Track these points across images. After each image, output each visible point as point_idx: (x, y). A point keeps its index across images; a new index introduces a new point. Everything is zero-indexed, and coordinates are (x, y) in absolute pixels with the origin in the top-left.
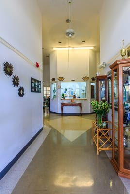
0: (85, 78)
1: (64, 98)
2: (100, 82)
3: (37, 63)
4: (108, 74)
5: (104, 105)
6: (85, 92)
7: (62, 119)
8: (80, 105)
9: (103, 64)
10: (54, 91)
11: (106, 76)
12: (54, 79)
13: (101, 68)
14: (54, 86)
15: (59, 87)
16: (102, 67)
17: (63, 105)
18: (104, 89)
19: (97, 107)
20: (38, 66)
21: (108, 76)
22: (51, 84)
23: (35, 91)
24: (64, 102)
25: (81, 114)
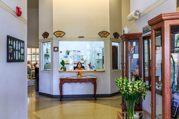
0: (103, 34)
1: (65, 69)
2: (129, 43)
3: (18, 9)
4: (144, 32)
5: (138, 85)
6: (101, 57)
7: (61, 107)
8: (94, 81)
9: (136, 14)
10: (47, 56)
11: (141, 34)
12: (46, 35)
13: (131, 20)
14: (47, 47)
15: (56, 49)
16: (133, 19)
17: (63, 81)
18: (136, 56)
19: (127, 89)
20: (19, 13)
21: (143, 35)
22: (40, 43)
23: (14, 61)
24: (65, 75)
25: (95, 97)
